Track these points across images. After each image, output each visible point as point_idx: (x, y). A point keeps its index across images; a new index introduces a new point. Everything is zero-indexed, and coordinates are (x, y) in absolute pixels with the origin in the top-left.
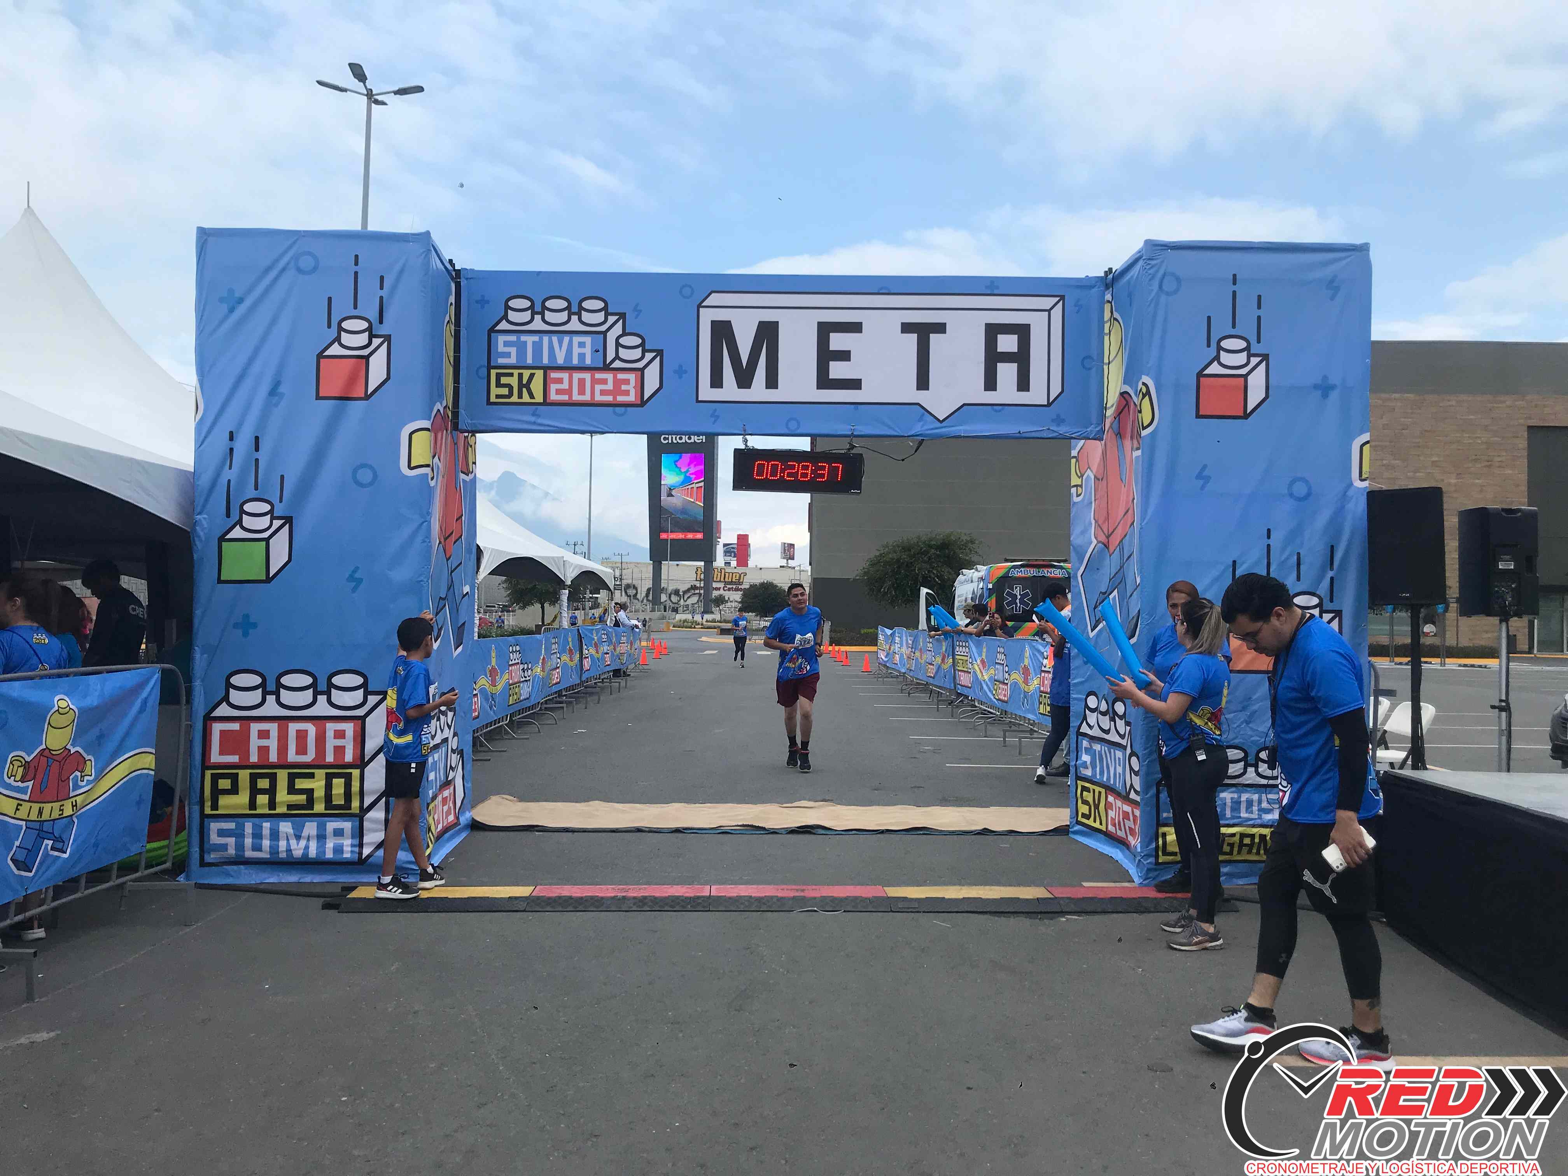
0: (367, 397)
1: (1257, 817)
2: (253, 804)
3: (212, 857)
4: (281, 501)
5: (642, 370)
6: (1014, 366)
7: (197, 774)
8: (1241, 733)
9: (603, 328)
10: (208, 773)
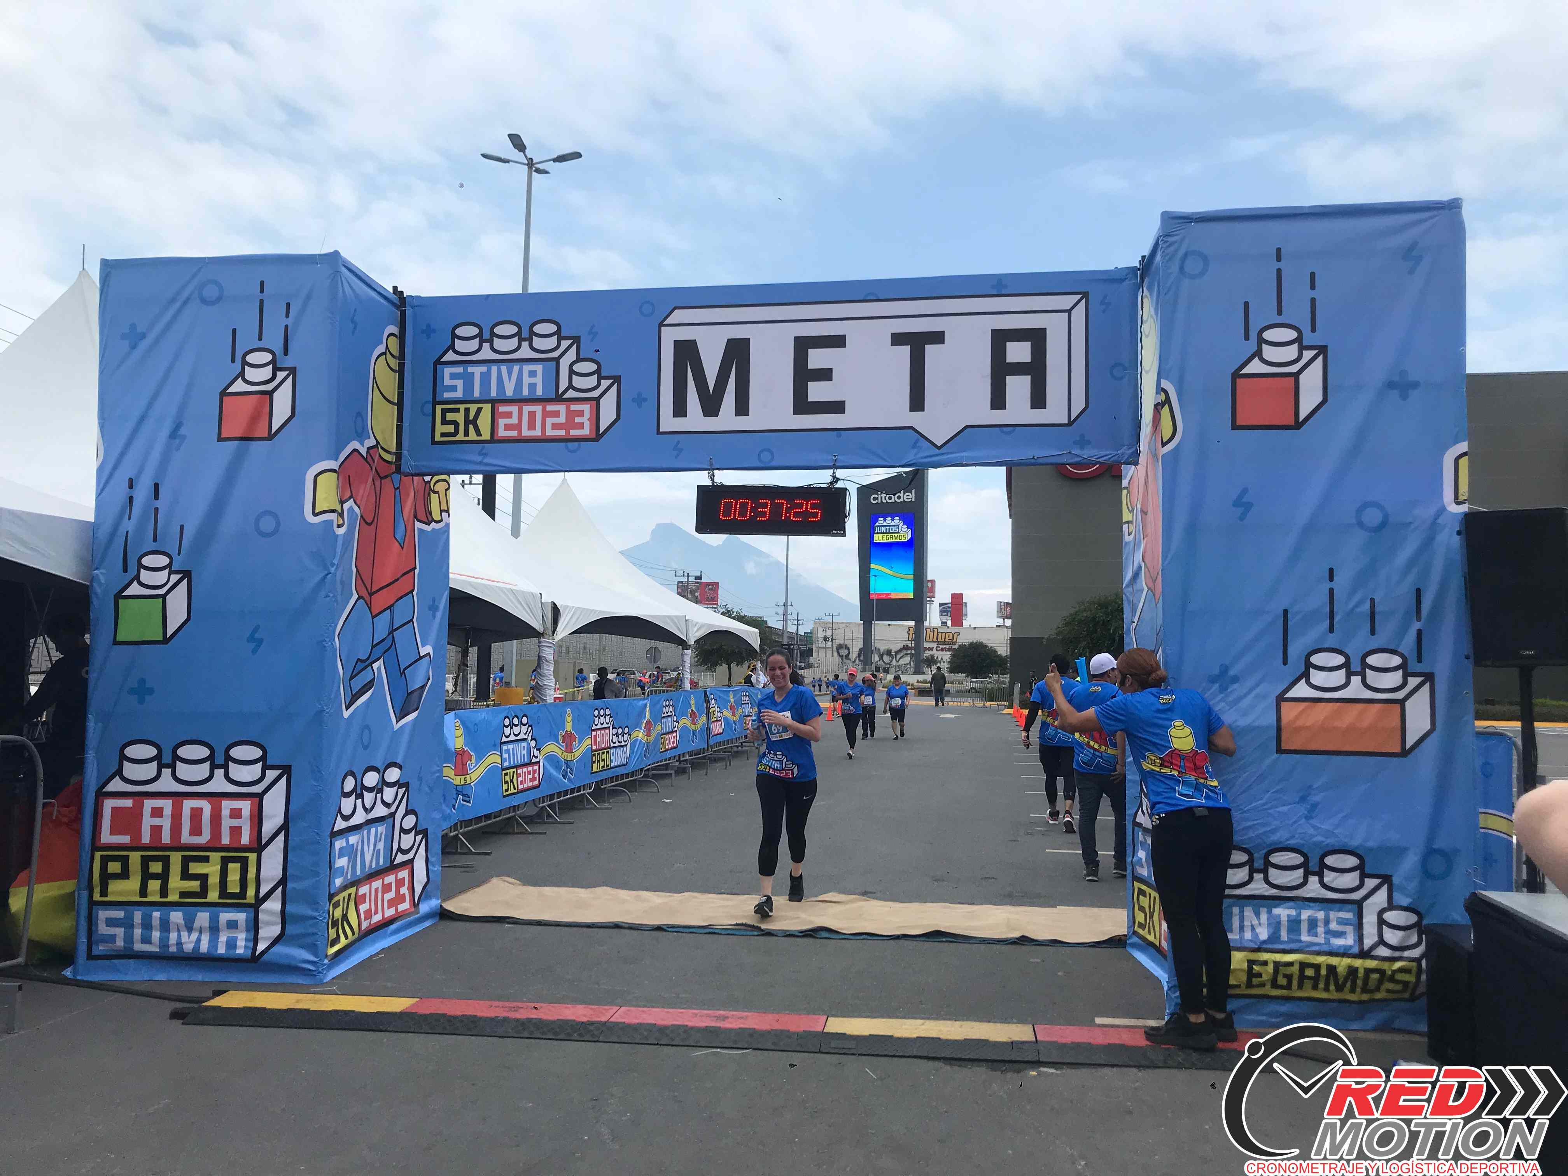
0: (271, 437)
1: (1323, 941)
2: (143, 892)
3: (101, 948)
4: (179, 554)
5: (597, 400)
6: (1027, 379)
7: (86, 856)
8: (1299, 831)
9: (555, 355)
10: (98, 855)
